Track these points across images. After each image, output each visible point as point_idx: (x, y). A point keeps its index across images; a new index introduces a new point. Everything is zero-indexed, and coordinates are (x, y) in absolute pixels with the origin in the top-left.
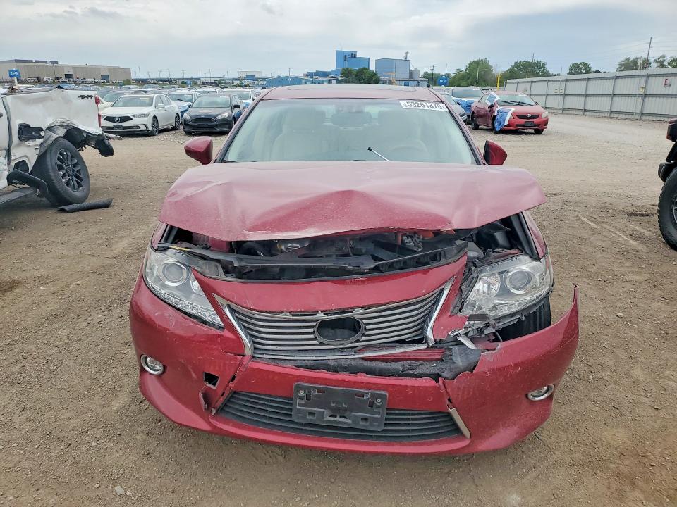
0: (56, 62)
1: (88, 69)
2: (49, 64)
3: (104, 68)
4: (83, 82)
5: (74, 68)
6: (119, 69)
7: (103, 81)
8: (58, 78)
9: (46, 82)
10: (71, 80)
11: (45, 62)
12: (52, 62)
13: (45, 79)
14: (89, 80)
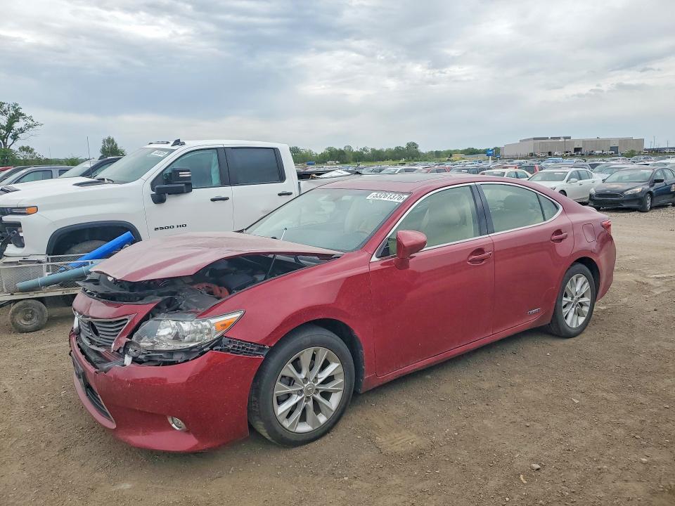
0: (569, 138)
1: (598, 142)
2: (562, 140)
3: (615, 139)
4: (591, 155)
5: (584, 142)
6: (631, 139)
7: (611, 152)
8: (567, 152)
9: (557, 156)
10: (580, 153)
11: (559, 138)
12: (565, 138)
13: (556, 153)
14: (597, 152)
